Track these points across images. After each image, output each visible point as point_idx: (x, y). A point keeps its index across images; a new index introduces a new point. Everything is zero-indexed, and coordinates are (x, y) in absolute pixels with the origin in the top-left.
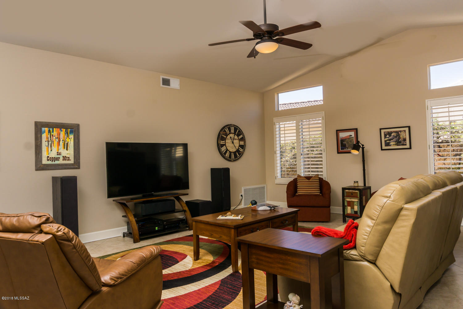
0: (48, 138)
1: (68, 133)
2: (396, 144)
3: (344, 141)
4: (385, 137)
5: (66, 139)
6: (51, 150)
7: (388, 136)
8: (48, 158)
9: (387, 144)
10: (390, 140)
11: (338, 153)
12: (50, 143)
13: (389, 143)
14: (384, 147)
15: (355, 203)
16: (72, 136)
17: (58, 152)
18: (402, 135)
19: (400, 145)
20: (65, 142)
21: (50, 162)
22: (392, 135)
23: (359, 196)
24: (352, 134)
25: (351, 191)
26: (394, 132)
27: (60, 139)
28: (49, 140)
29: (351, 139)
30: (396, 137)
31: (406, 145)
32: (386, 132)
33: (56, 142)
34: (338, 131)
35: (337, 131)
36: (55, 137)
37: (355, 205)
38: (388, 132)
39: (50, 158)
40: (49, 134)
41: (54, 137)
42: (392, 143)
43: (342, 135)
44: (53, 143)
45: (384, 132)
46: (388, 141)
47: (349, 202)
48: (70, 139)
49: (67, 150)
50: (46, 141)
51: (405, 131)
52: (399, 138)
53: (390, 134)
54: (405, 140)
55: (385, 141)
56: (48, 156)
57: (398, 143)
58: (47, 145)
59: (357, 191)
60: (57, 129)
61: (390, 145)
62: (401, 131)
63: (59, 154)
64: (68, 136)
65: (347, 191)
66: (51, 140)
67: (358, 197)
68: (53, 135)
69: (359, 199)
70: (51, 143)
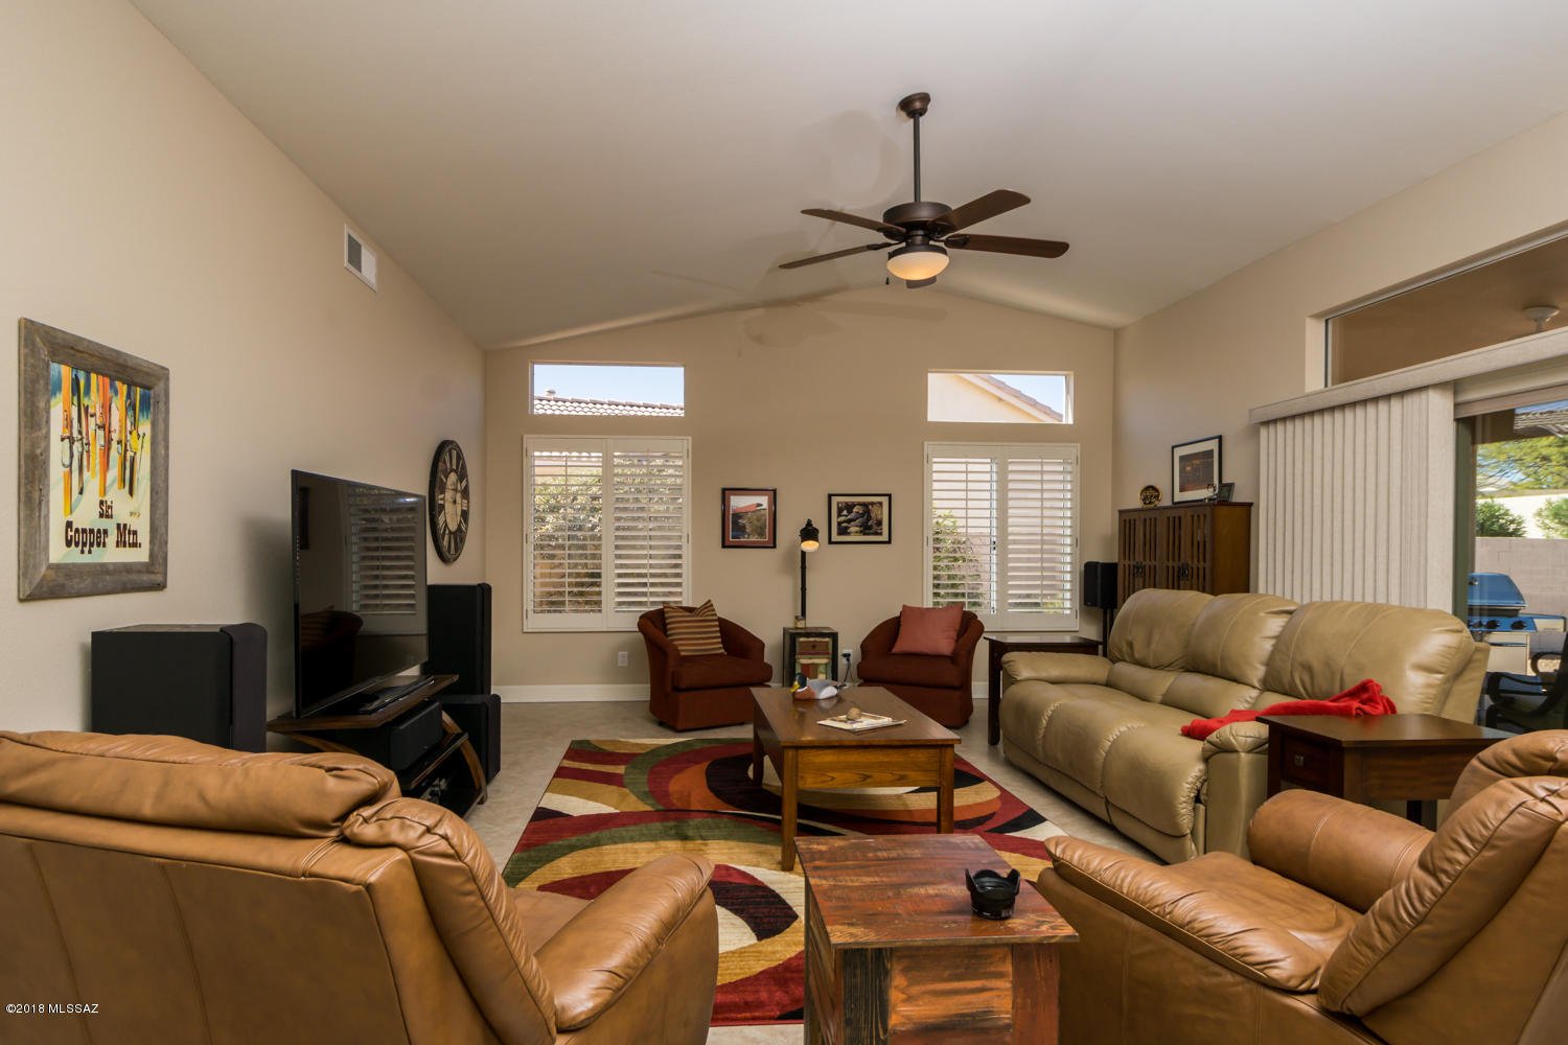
0: (68, 424)
1: (134, 410)
2: (861, 532)
3: (740, 517)
4: (839, 515)
5: (129, 437)
6: (81, 493)
7: (845, 512)
8: (70, 533)
9: (843, 531)
10: (849, 521)
11: (724, 546)
12: (77, 447)
13: (847, 528)
14: (835, 537)
15: (822, 669)
16: (145, 427)
17: (101, 503)
18: (874, 511)
19: (868, 534)
20: (126, 450)
21: (75, 556)
22: (855, 510)
23: (830, 651)
24: (764, 500)
25: (812, 639)
26: (859, 504)
27: (110, 432)
28: (75, 434)
29: (758, 513)
30: (862, 515)
31: (881, 534)
32: (842, 503)
33: (98, 447)
34: (726, 493)
35: (724, 490)
36: (93, 419)
37: (821, 673)
38: (846, 503)
39: (77, 530)
40: (75, 399)
41: (92, 421)
42: (853, 529)
43: (739, 502)
44: (88, 452)
45: (838, 503)
46: (844, 525)
47: (805, 666)
48: (141, 439)
49: (131, 493)
50: (62, 440)
51: (881, 504)
52: (869, 518)
53: (849, 507)
54: (880, 523)
55: (839, 524)
56: (70, 518)
57: (866, 529)
58: (67, 462)
59: (827, 639)
60: (101, 377)
61: (849, 534)
62: (872, 504)
63: (105, 512)
64: (135, 424)
65: (802, 639)
66: (80, 432)
67: (828, 654)
68: (87, 409)
69: (830, 656)
70: (80, 450)
